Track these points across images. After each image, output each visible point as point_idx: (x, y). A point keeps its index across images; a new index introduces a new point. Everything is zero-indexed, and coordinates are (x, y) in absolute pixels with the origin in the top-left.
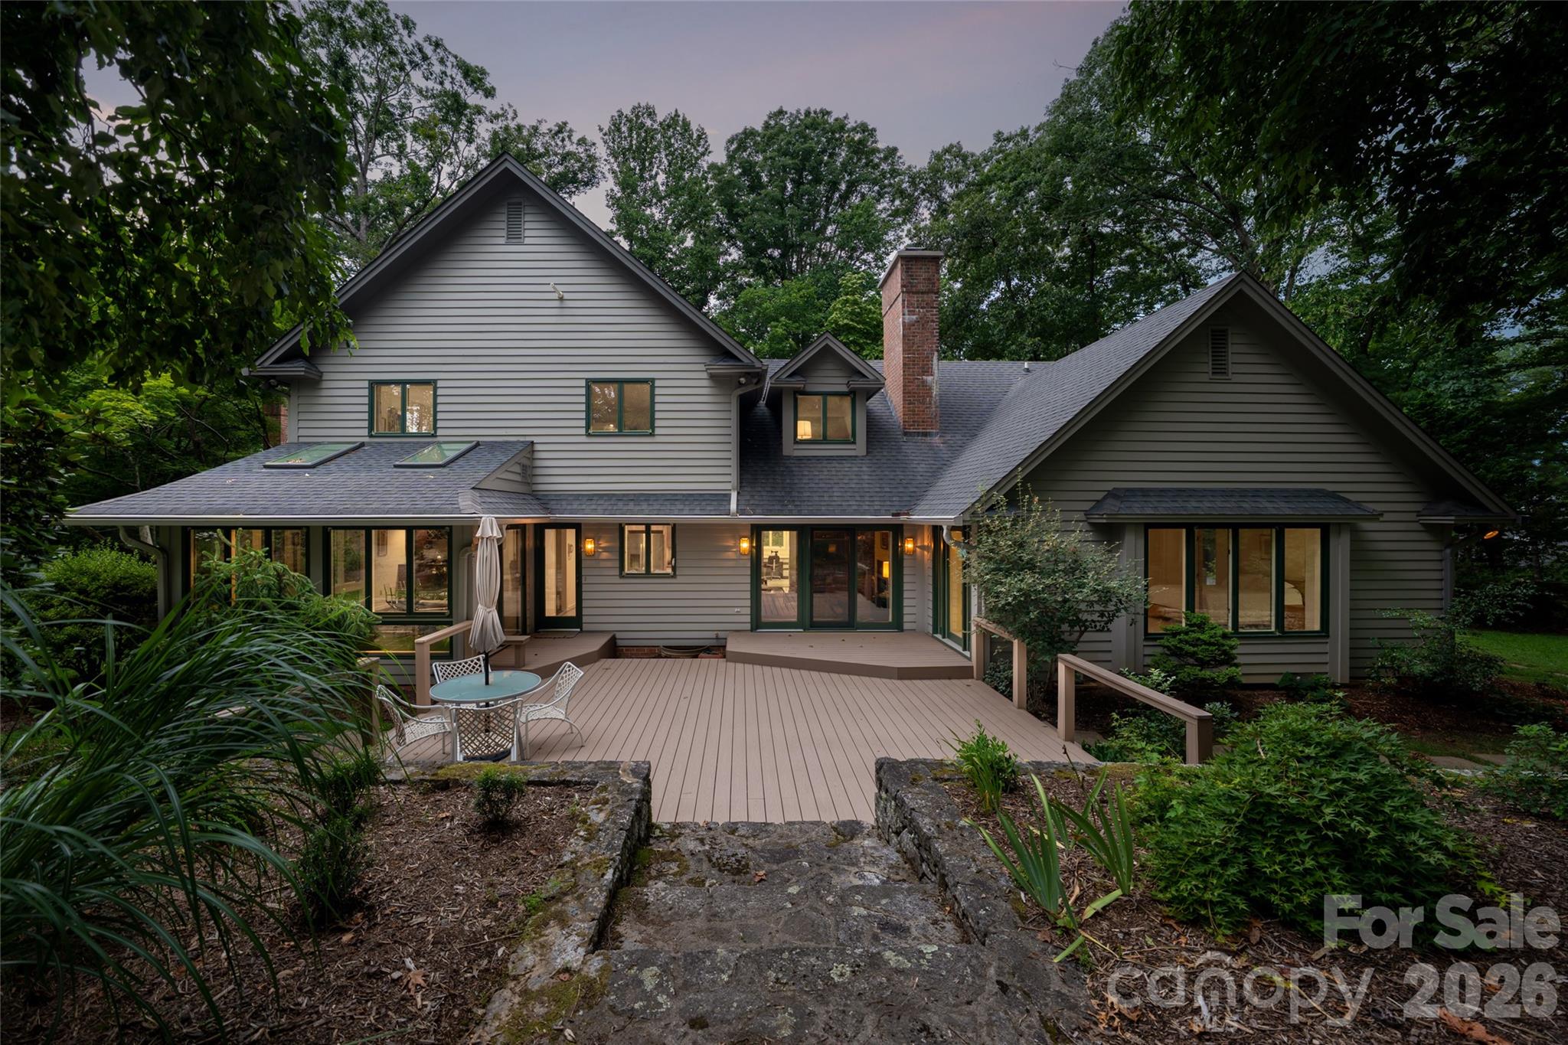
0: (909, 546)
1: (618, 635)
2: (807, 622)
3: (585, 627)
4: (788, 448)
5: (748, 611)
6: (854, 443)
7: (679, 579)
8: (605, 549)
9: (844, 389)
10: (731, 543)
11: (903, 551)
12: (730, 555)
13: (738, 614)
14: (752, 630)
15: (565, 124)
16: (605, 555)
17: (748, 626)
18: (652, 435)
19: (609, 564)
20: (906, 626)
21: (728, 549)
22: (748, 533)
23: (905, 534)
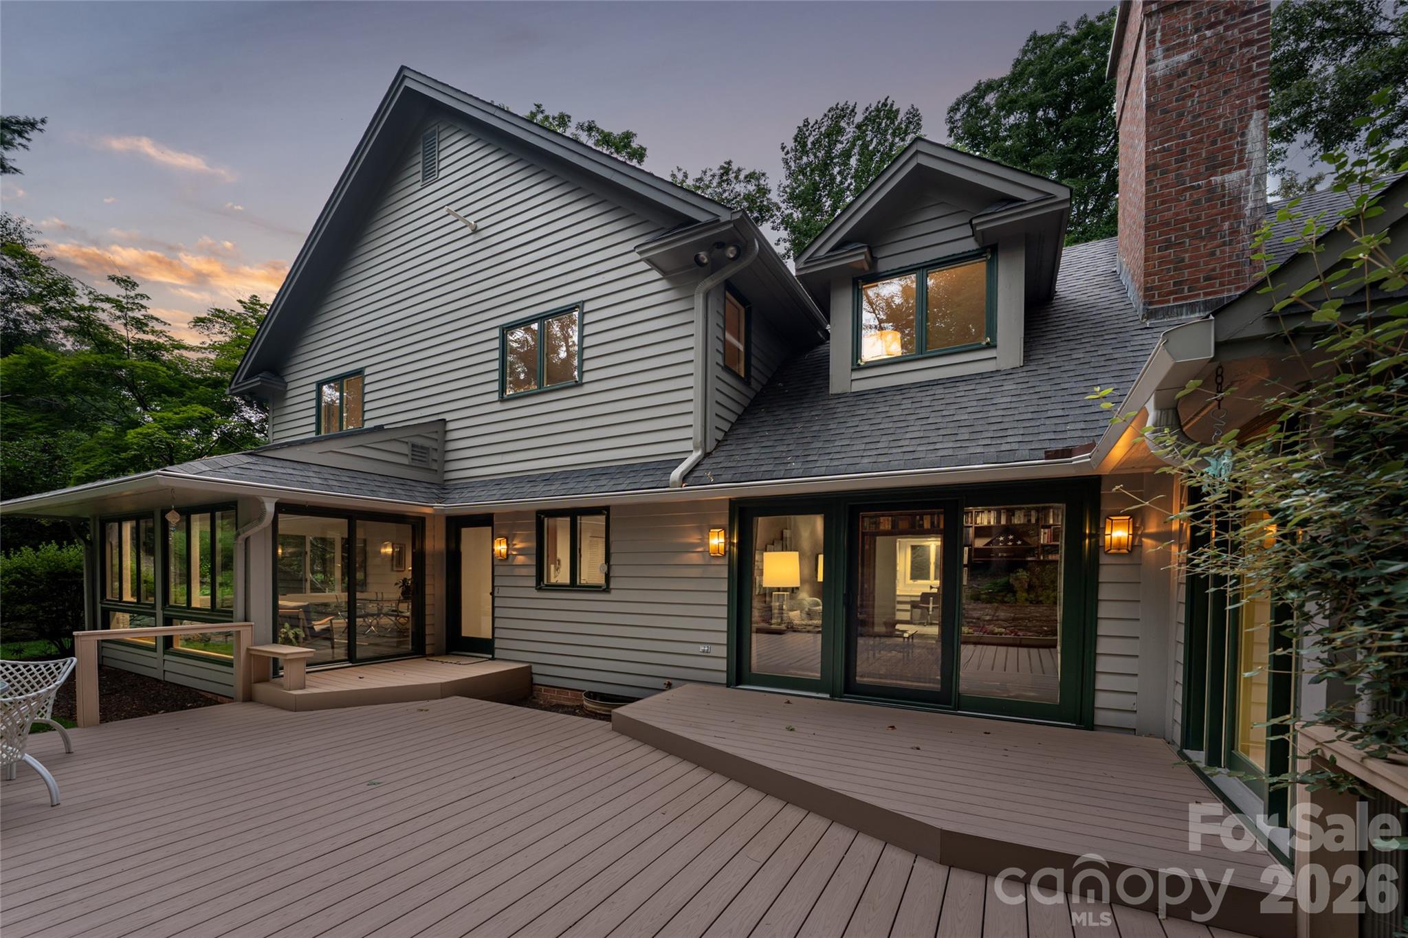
0: (1118, 533)
1: (535, 669)
2: (840, 681)
3: (498, 653)
4: (840, 379)
5: (723, 651)
6: (991, 346)
7: (614, 595)
8: (521, 552)
9: (971, 245)
10: (694, 539)
11: (1097, 548)
12: (694, 558)
13: (705, 655)
14: (728, 685)
15: (729, 163)
16: (521, 559)
17: (723, 678)
18: (579, 384)
19: (524, 571)
20: (1101, 718)
21: (689, 548)
22: (725, 521)
23: (1106, 507)
